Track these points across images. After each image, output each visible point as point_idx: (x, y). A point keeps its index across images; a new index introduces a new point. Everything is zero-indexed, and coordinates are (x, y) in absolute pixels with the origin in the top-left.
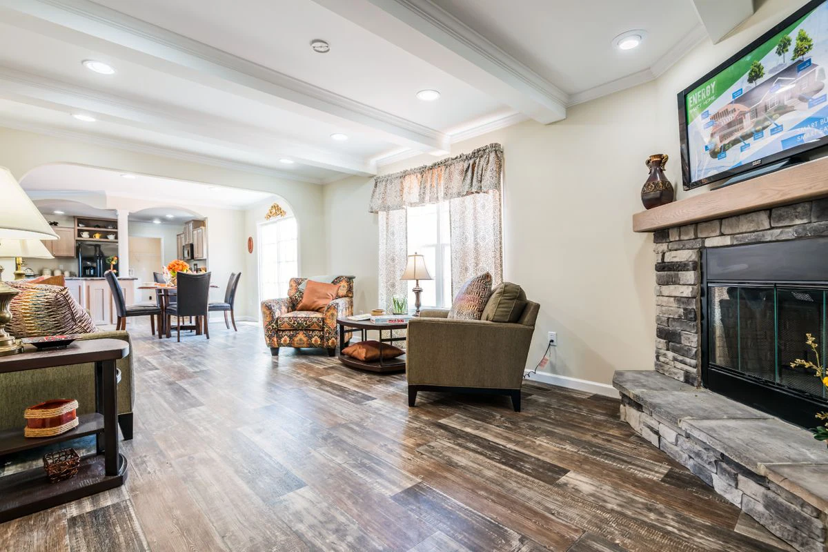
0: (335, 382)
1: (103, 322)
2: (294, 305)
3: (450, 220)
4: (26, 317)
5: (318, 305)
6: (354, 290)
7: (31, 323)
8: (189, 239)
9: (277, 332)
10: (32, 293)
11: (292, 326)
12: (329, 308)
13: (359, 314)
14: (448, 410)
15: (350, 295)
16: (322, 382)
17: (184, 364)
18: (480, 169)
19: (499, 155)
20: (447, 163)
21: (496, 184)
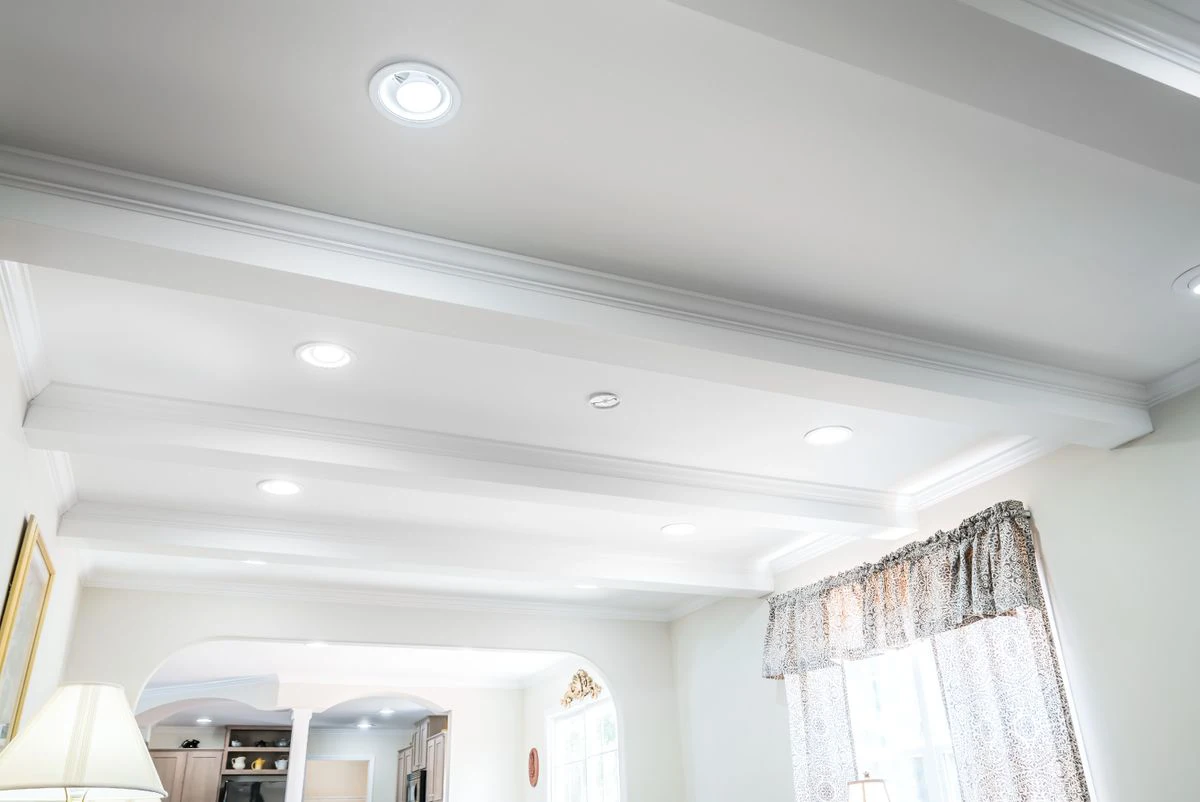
8: (420, 759)
18: (985, 561)
19: (1023, 527)
20: (912, 554)
21: (1026, 594)
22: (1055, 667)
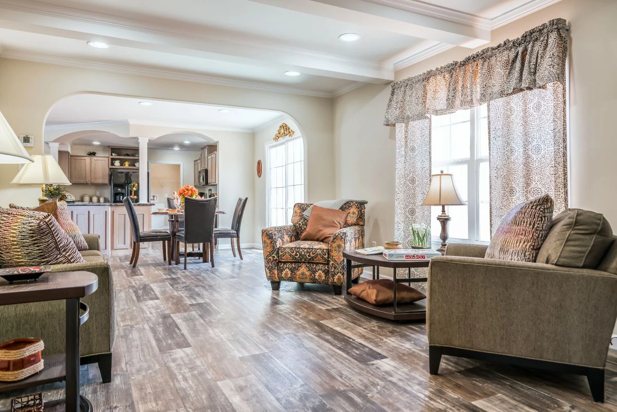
0: (338, 329)
1: (124, 247)
2: (297, 233)
3: (489, 129)
4: (13, 245)
5: (324, 234)
6: (366, 217)
7: (18, 252)
8: (205, 164)
9: (278, 263)
10: (19, 220)
11: (293, 257)
12: (336, 238)
13: (371, 245)
14: (488, 386)
15: (361, 223)
16: (323, 328)
17: (183, 294)
18: (534, 56)
19: (564, 35)
20: (485, 55)
21: (558, 75)
22: (564, 117)
